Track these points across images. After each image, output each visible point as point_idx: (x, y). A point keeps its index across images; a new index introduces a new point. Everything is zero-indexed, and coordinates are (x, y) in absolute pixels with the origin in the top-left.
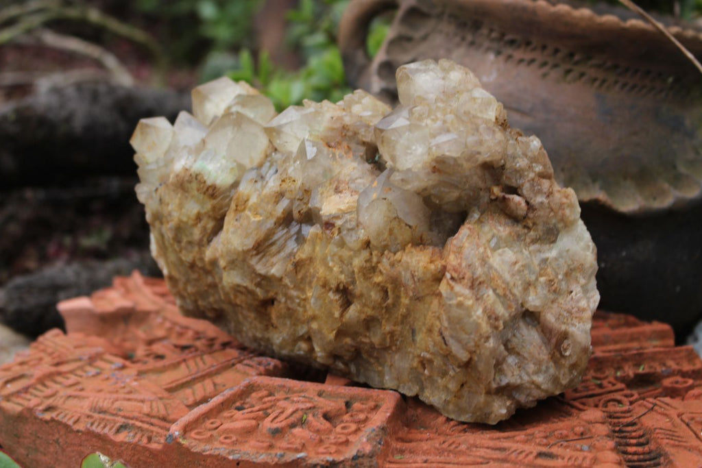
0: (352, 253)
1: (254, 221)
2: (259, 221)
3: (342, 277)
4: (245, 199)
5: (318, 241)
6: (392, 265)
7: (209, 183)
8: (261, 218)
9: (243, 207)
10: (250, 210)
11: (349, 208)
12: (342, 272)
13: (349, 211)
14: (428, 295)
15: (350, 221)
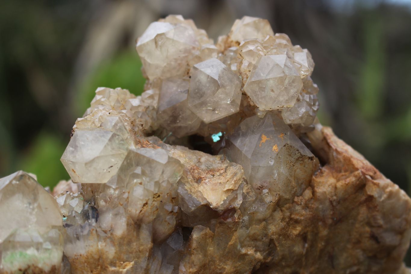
0: (264, 223)
1: (127, 271)
2: (132, 268)
3: (259, 255)
4: (96, 257)
5: (209, 241)
6: (306, 206)
7: (47, 269)
8: (133, 263)
9: (99, 267)
10: (113, 264)
11: (235, 183)
12: (256, 251)
13: (237, 186)
14: (353, 209)
15: (248, 193)
